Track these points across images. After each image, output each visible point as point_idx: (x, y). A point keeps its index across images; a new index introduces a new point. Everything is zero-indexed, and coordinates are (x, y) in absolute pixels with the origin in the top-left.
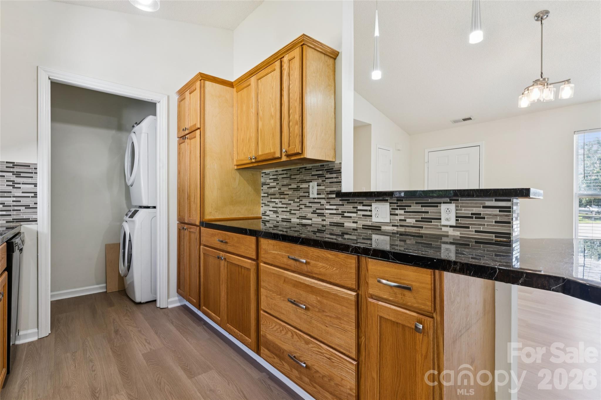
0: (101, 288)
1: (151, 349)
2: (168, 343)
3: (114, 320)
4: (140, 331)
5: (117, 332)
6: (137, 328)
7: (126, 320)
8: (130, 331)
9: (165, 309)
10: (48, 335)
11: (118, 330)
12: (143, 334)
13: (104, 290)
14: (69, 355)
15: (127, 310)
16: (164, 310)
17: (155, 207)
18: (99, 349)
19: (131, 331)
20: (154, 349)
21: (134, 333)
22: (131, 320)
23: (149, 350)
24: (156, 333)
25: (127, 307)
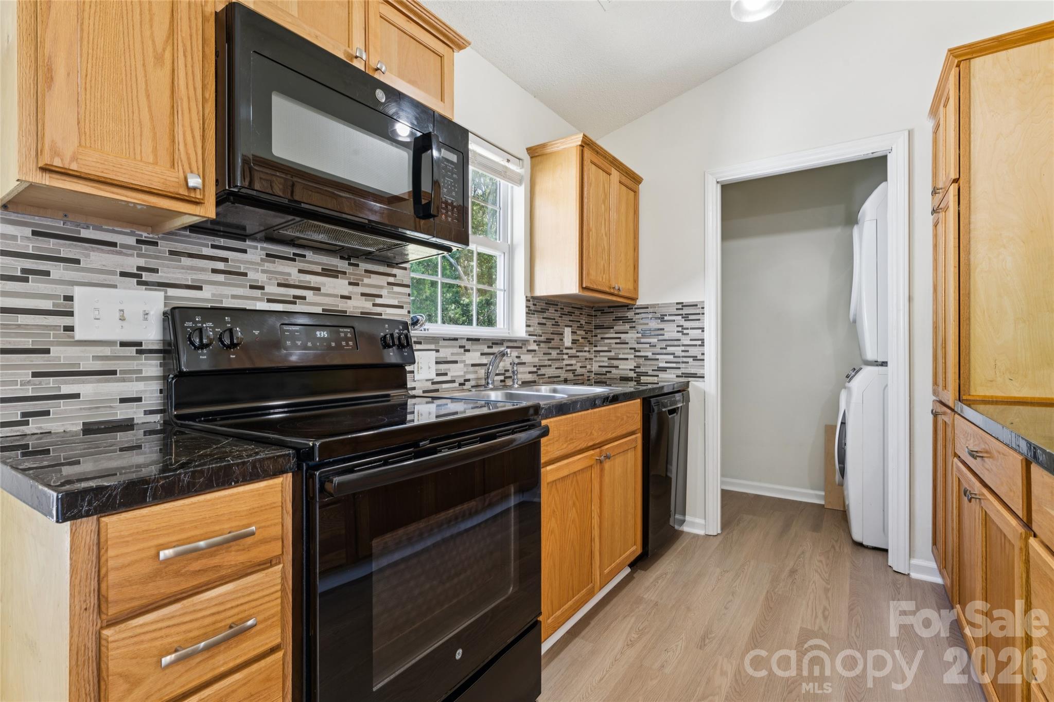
0: (818, 496)
1: (820, 628)
2: (858, 638)
3: (803, 553)
4: (826, 590)
5: (793, 572)
6: (826, 583)
7: (821, 561)
8: (812, 582)
9: (903, 576)
10: (715, 534)
11: (797, 570)
12: (827, 598)
13: (822, 502)
14: (718, 570)
15: (833, 547)
16: (898, 576)
17: (884, 364)
18: (754, 584)
19: (814, 582)
20: (826, 632)
21: (816, 588)
22: (827, 565)
23: (816, 628)
24: (851, 609)
25: (837, 541)
